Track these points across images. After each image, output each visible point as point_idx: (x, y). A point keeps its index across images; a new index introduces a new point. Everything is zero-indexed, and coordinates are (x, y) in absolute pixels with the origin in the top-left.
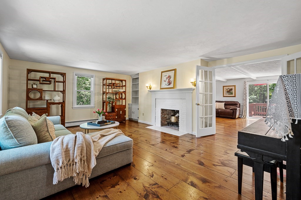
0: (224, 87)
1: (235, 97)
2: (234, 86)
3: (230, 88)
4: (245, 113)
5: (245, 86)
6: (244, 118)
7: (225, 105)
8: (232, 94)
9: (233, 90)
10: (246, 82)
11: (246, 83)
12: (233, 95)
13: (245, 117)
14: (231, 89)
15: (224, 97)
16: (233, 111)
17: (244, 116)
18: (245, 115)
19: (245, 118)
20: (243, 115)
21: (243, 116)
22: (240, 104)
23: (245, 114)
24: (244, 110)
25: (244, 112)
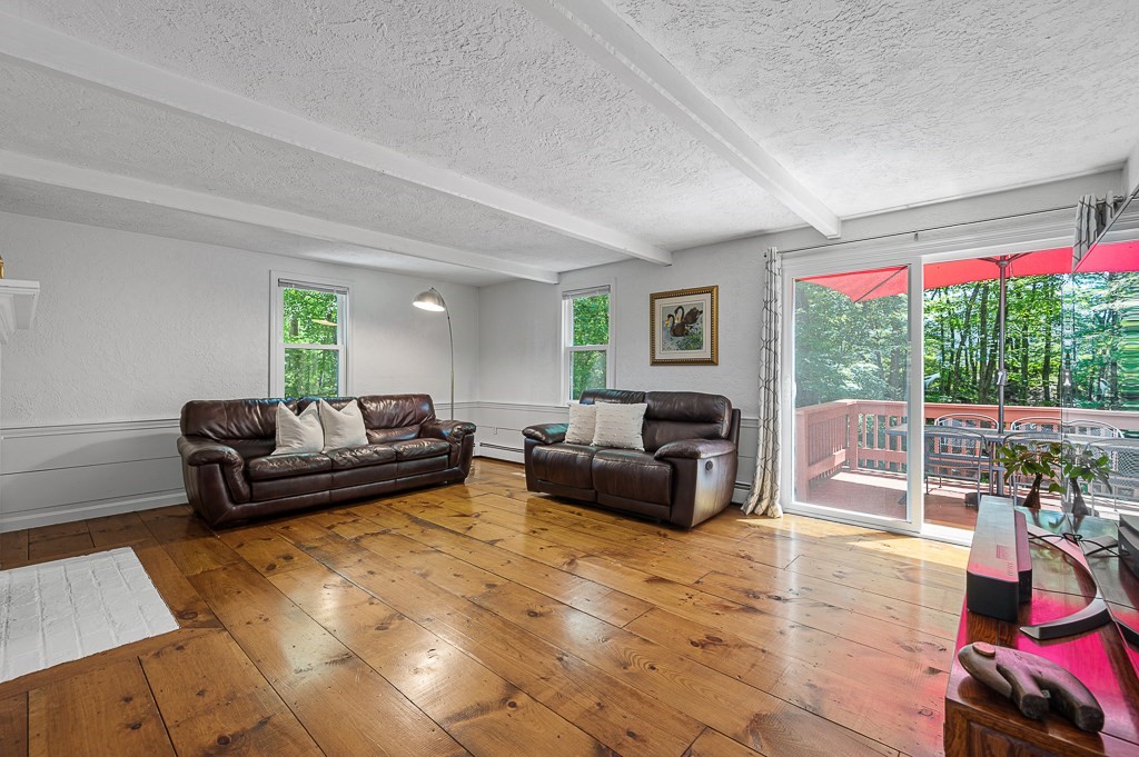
0: (654, 297)
1: (712, 362)
2: (709, 290)
3: (688, 302)
4: (768, 476)
5: (768, 285)
6: (760, 510)
7: (650, 417)
8: (697, 343)
9: (706, 317)
10: (778, 258)
11: (776, 266)
12: (705, 353)
13: (764, 504)
14: (694, 315)
15: (655, 363)
16: (674, 466)
17: (760, 499)
18: (767, 494)
19: (765, 515)
20: (757, 491)
21: (754, 500)
22: (735, 414)
23: (768, 483)
24: (760, 455)
25: (759, 470)
